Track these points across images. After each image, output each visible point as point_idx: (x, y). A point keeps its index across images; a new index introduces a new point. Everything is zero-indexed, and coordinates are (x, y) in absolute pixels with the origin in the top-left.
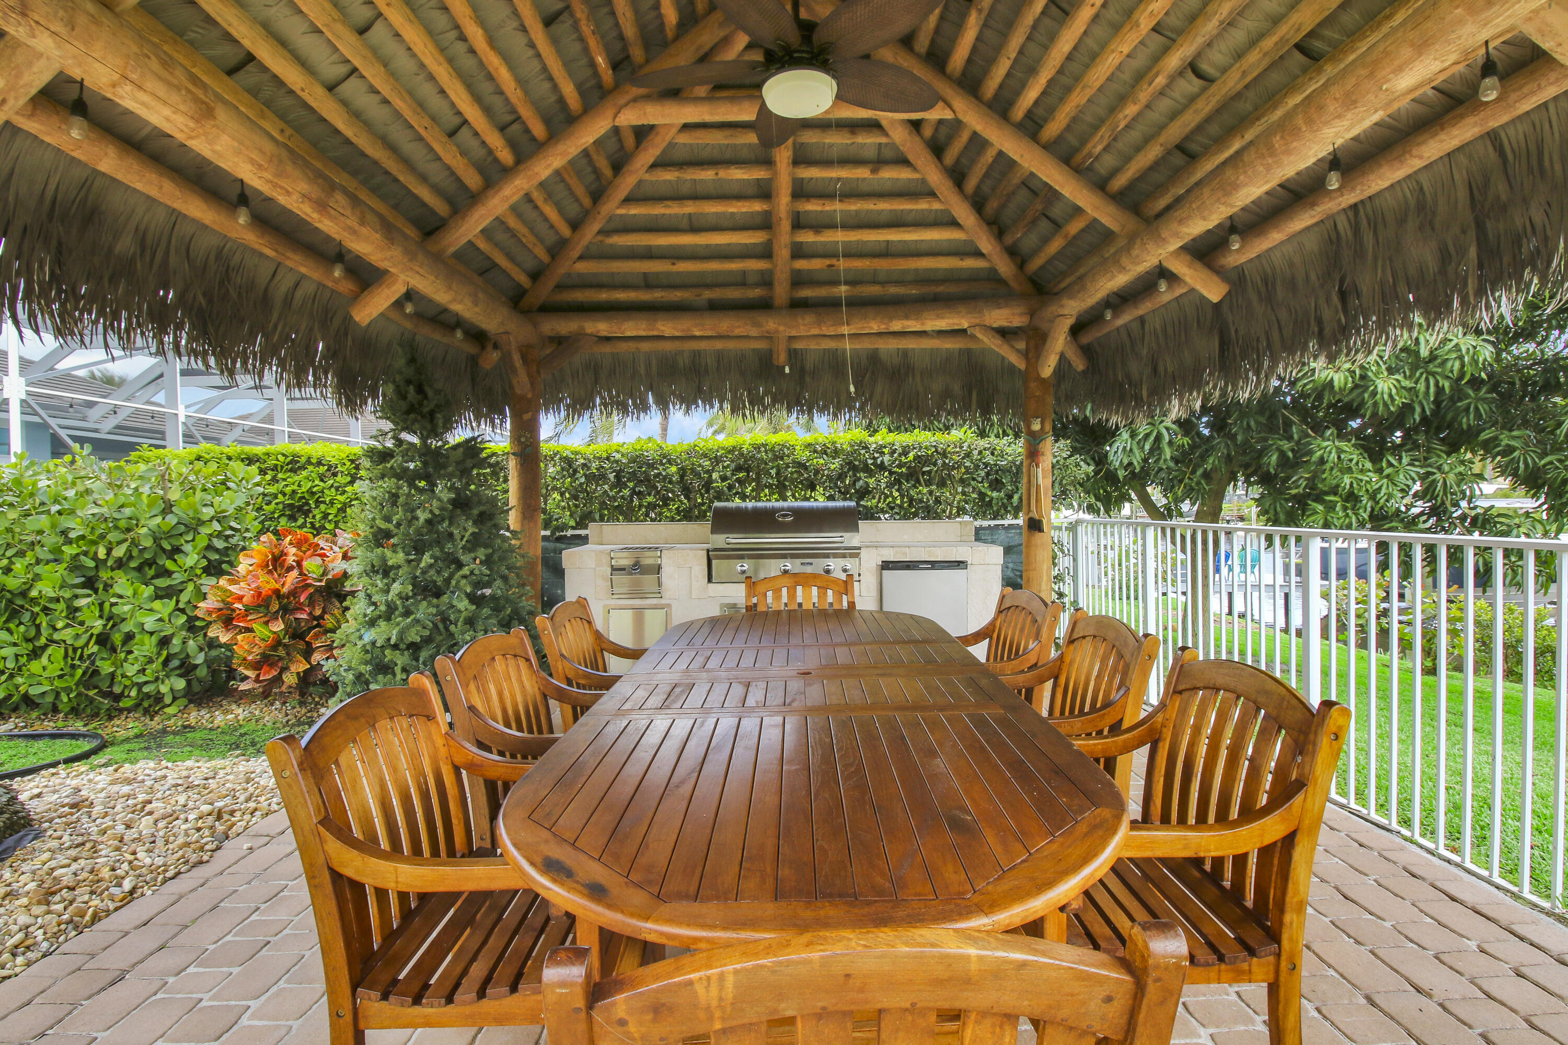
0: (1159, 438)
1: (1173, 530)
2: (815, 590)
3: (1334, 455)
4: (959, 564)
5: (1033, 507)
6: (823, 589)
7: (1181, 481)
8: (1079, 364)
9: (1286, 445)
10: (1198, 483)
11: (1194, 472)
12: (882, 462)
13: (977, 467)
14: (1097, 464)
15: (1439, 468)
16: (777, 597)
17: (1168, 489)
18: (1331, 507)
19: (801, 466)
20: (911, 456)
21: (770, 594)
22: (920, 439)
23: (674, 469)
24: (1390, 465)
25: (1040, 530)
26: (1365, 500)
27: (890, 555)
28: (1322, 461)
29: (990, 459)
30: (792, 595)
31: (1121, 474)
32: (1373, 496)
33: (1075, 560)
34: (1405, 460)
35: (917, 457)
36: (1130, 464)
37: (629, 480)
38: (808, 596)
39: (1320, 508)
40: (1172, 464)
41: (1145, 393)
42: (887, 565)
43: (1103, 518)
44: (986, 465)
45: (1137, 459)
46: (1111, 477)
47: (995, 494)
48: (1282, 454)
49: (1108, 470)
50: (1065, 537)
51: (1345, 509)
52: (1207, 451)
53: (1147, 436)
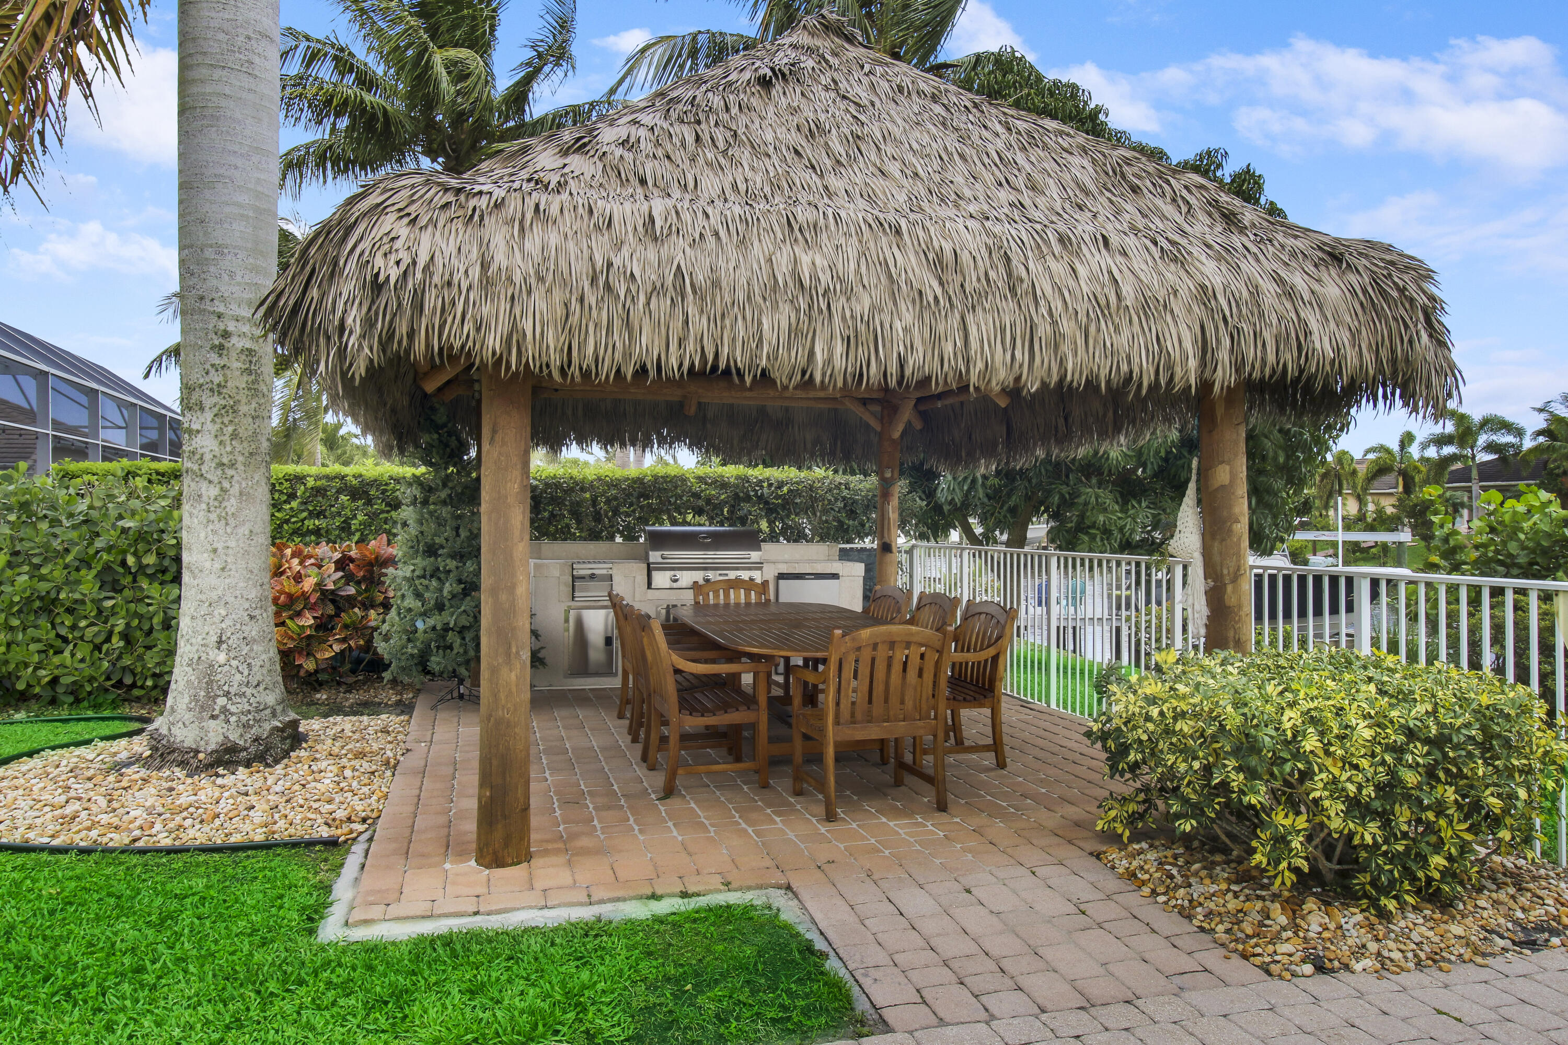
0: (974, 481)
1: (986, 553)
2: (742, 591)
3: (1093, 499)
4: (835, 576)
5: (886, 535)
6: (748, 592)
7: (992, 515)
8: (918, 425)
9: (1065, 489)
10: (1005, 517)
11: (1001, 508)
12: (762, 494)
13: (836, 500)
14: (928, 497)
15: (1164, 510)
16: (717, 596)
17: (983, 521)
18: (1093, 538)
19: (696, 496)
20: (785, 489)
21: (711, 594)
22: (792, 476)
23: (588, 495)
24: (1133, 507)
25: (891, 552)
26: (1115, 532)
27: (784, 569)
28: (1086, 504)
29: (845, 493)
30: (727, 595)
31: (946, 508)
32: (1121, 529)
33: (911, 577)
34: (1144, 505)
35: (790, 491)
36: (953, 499)
37: (549, 504)
38: (737, 596)
39: (1086, 538)
40: (986, 500)
41: (963, 454)
42: (781, 576)
43: (932, 543)
44: (844, 498)
45: (958, 498)
46: (938, 508)
47: (851, 522)
48: (1062, 496)
49: (936, 502)
50: (904, 557)
51: (1102, 540)
52: (1012, 490)
53: (965, 478)
